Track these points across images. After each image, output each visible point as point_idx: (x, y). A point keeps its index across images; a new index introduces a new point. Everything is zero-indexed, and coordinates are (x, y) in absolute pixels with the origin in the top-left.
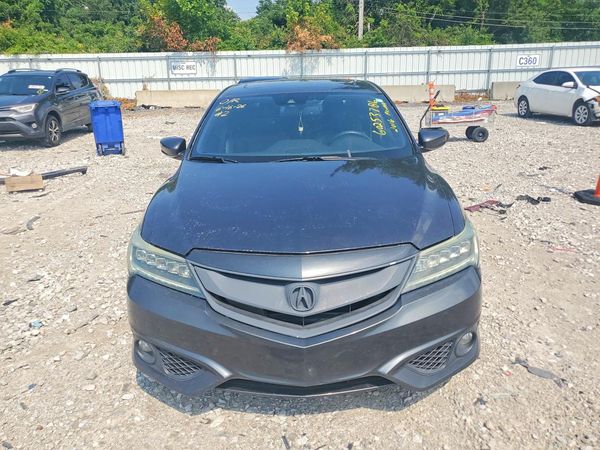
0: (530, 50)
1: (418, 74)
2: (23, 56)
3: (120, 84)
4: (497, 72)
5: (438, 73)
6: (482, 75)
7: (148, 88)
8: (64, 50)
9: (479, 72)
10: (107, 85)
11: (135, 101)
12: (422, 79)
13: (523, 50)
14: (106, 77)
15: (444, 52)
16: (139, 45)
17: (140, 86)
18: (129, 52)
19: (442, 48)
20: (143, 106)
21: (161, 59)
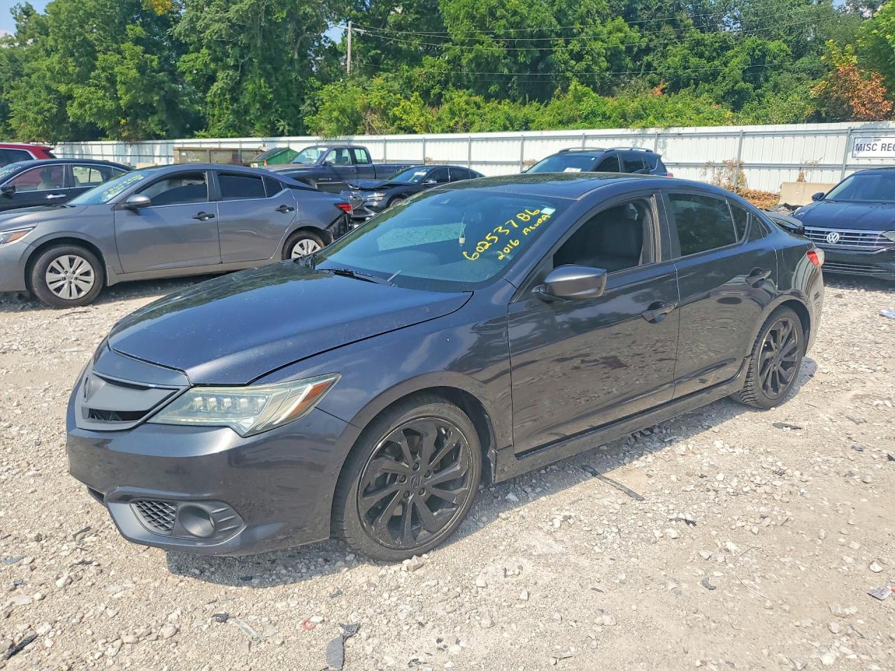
2: (651, 131)
3: (764, 172)
7: (807, 178)
8: (705, 122)
10: (745, 171)
11: (777, 197)
14: (746, 159)
16: (810, 111)
17: (795, 174)
18: (795, 123)
20: (786, 205)
21: (838, 133)
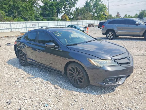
0: (34, 23)
1: (8, 29)
4: (28, 28)
5: (14, 28)
6: (25, 29)
9: (24, 28)
12: (10, 30)
13: (33, 23)
15: (14, 23)
19: (14, 22)
